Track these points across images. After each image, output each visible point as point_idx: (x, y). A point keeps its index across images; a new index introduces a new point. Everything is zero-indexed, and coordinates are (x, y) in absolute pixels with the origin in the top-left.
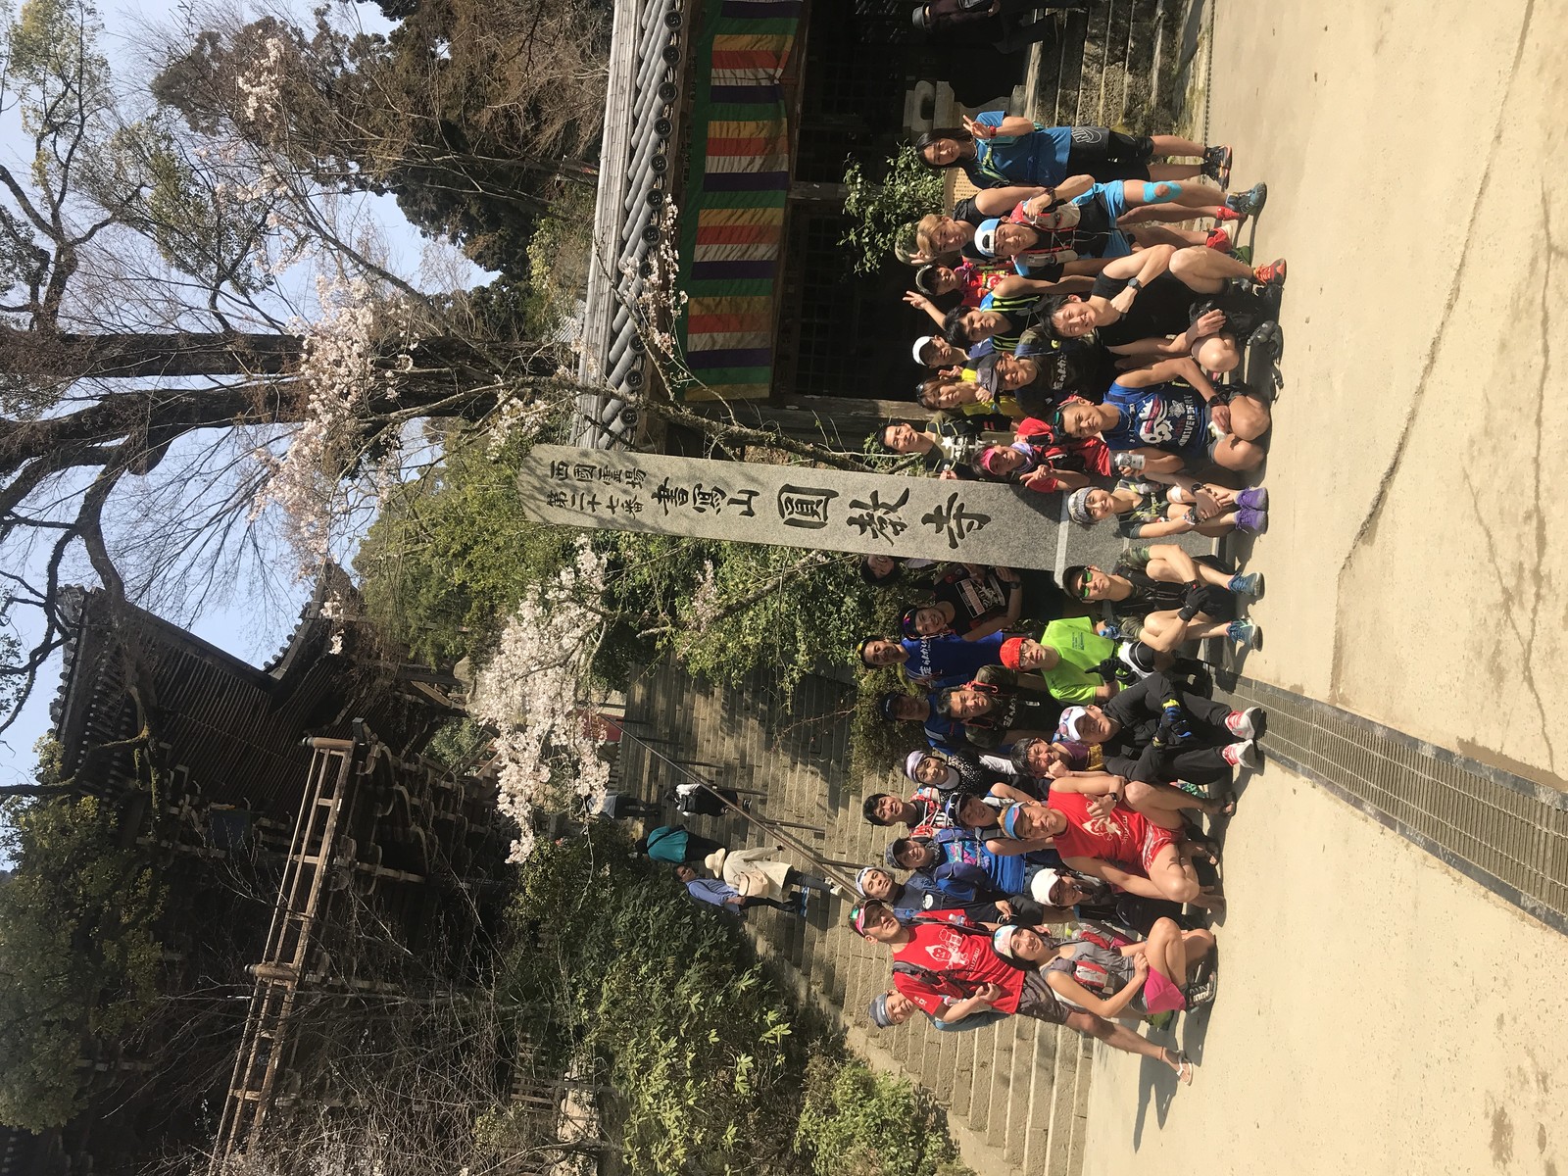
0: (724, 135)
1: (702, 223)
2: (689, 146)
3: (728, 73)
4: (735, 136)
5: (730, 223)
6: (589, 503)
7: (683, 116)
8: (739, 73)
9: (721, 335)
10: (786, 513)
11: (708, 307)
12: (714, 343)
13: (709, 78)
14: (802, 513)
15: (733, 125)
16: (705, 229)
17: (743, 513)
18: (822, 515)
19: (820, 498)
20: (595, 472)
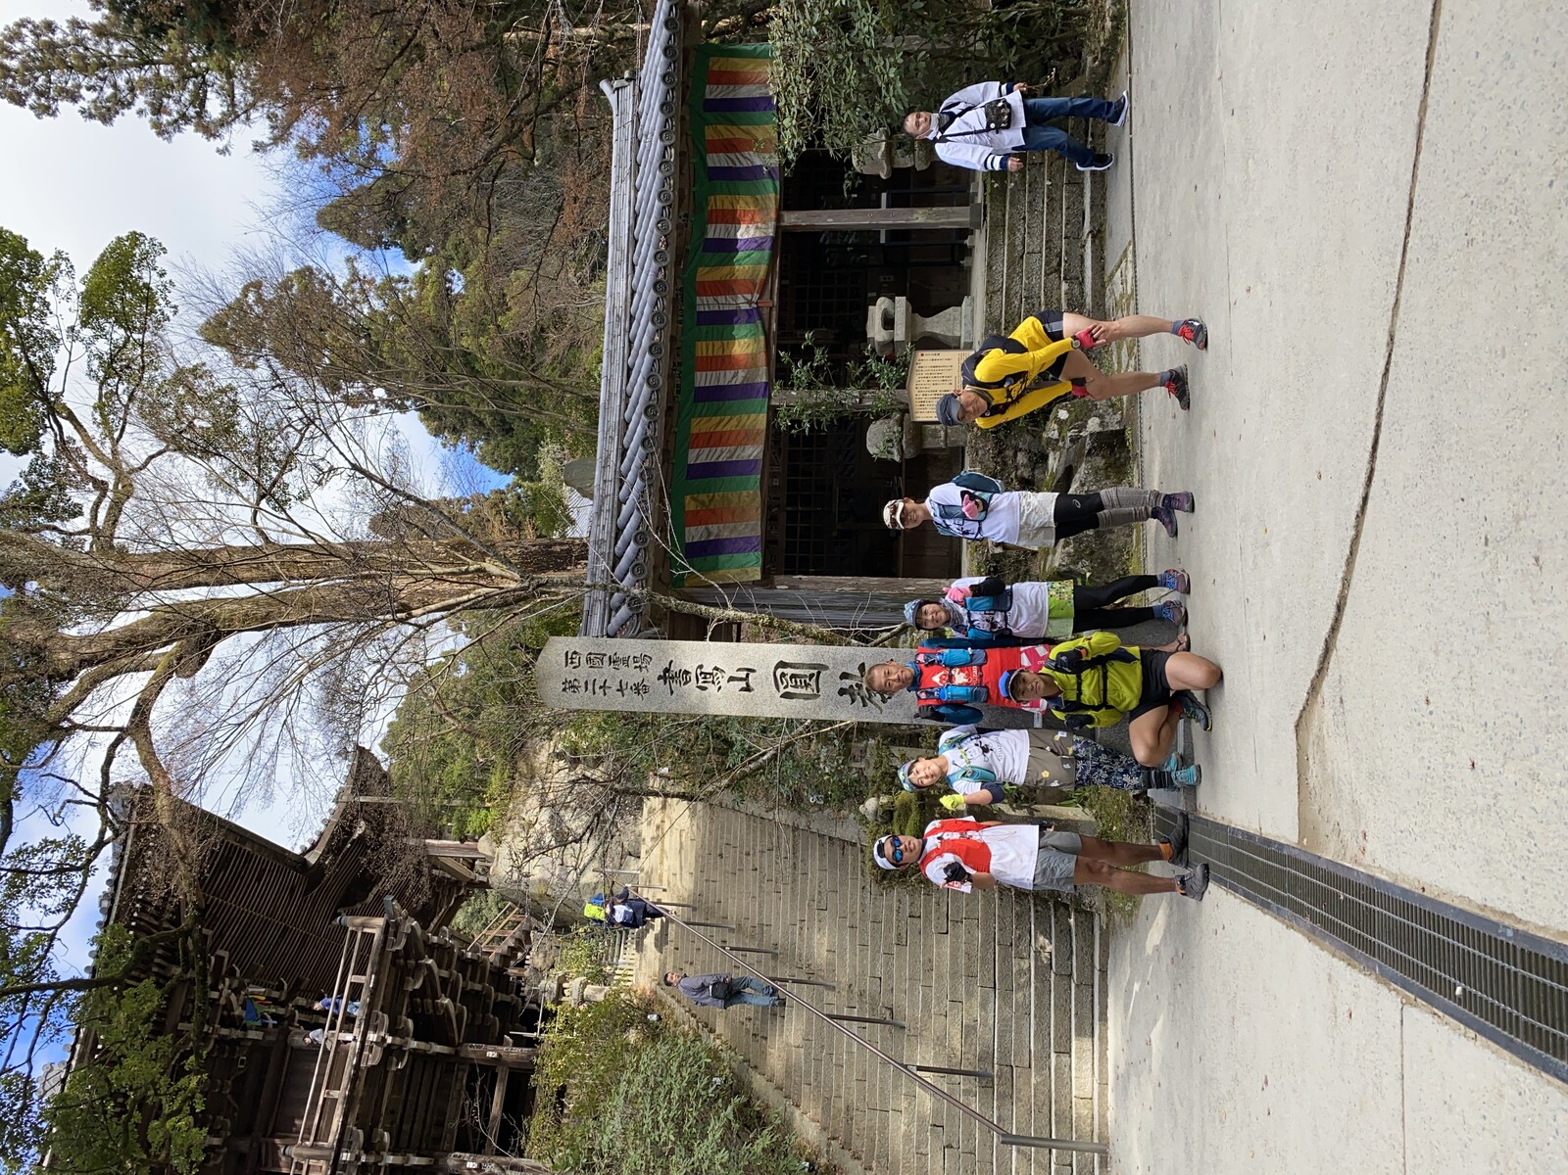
0: (710, 354)
1: (694, 430)
2: (680, 364)
3: (711, 299)
4: (720, 353)
5: (719, 429)
6: (601, 687)
7: (673, 339)
8: (722, 299)
9: (715, 526)
10: (781, 687)
11: (703, 503)
12: (709, 534)
13: (694, 305)
14: (796, 687)
15: (718, 344)
16: (697, 434)
17: (742, 690)
18: (814, 687)
19: (812, 671)
20: (606, 659)
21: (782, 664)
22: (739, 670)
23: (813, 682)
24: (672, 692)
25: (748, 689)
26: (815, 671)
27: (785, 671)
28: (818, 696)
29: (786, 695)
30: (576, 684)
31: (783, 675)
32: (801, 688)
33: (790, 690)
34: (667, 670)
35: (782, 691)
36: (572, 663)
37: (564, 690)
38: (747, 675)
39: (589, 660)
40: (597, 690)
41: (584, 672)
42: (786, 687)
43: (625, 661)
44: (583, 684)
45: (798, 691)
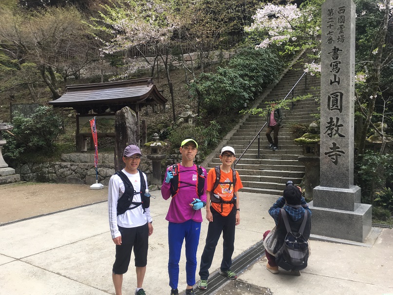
14: (333, 101)
19: (339, 106)
20: (342, 24)
21: (342, 95)
22: (339, 78)
24: (329, 53)
25: (332, 83)
27: (339, 97)
28: (329, 109)
29: (329, 98)
30: (331, 14)
31: (337, 96)
32: (333, 103)
33: (332, 99)
34: (338, 49)
35: (331, 96)
36: (340, 10)
37: (329, 10)
38: (337, 82)
39: (341, 17)
40: (329, 23)
41: (336, 16)
42: (333, 97)
43: (341, 32)
44: (332, 17)
45: (331, 102)
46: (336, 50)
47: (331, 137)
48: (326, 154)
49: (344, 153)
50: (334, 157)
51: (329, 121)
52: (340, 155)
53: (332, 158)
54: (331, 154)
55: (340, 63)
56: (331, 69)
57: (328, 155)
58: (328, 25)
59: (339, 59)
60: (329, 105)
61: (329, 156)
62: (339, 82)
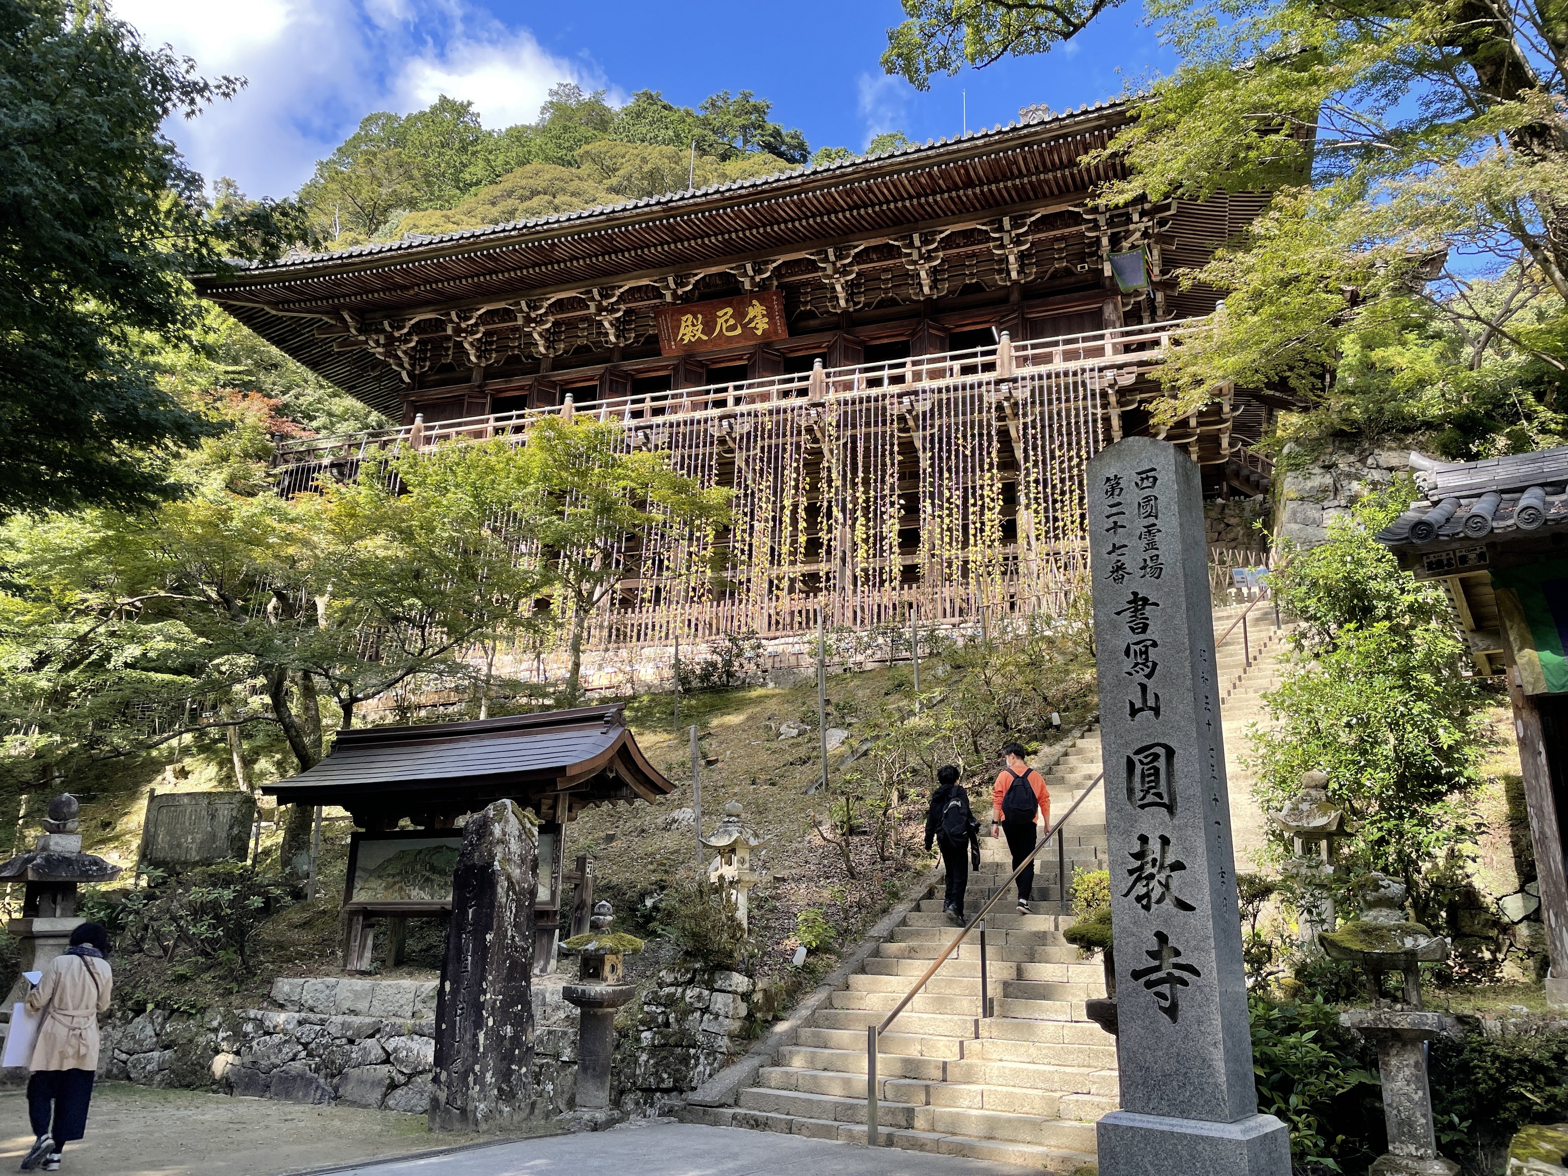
6: (1115, 523)
10: (1141, 757)
14: (1143, 776)
17: (1132, 704)
18: (1145, 801)
19: (1165, 796)
20: (1152, 520)
21: (1170, 753)
22: (1157, 696)
23: (1150, 798)
24: (1118, 613)
25: (1134, 712)
26: (1166, 800)
27: (1162, 760)
28: (1135, 806)
29: (1131, 765)
30: (1117, 492)
31: (1156, 757)
32: (1143, 782)
33: (1138, 768)
34: (1145, 600)
35: (1135, 758)
36: (1142, 479)
37: (1108, 479)
38: (1151, 708)
39: (1148, 499)
40: (1112, 519)
41: (1132, 496)
42: (1141, 762)
43: (1152, 546)
44: (1117, 499)
45: (1137, 779)
46: (1139, 602)
47: (1147, 908)
48: (1136, 975)
49: (1197, 973)
50: (1165, 989)
51: (1137, 848)
52: (1185, 983)
53: (1157, 994)
54: (1154, 977)
55: (1155, 644)
56: (1128, 664)
57: (1143, 980)
58: (1107, 526)
59: (1153, 633)
60: (1130, 791)
61: (1149, 985)
62: (1156, 711)
